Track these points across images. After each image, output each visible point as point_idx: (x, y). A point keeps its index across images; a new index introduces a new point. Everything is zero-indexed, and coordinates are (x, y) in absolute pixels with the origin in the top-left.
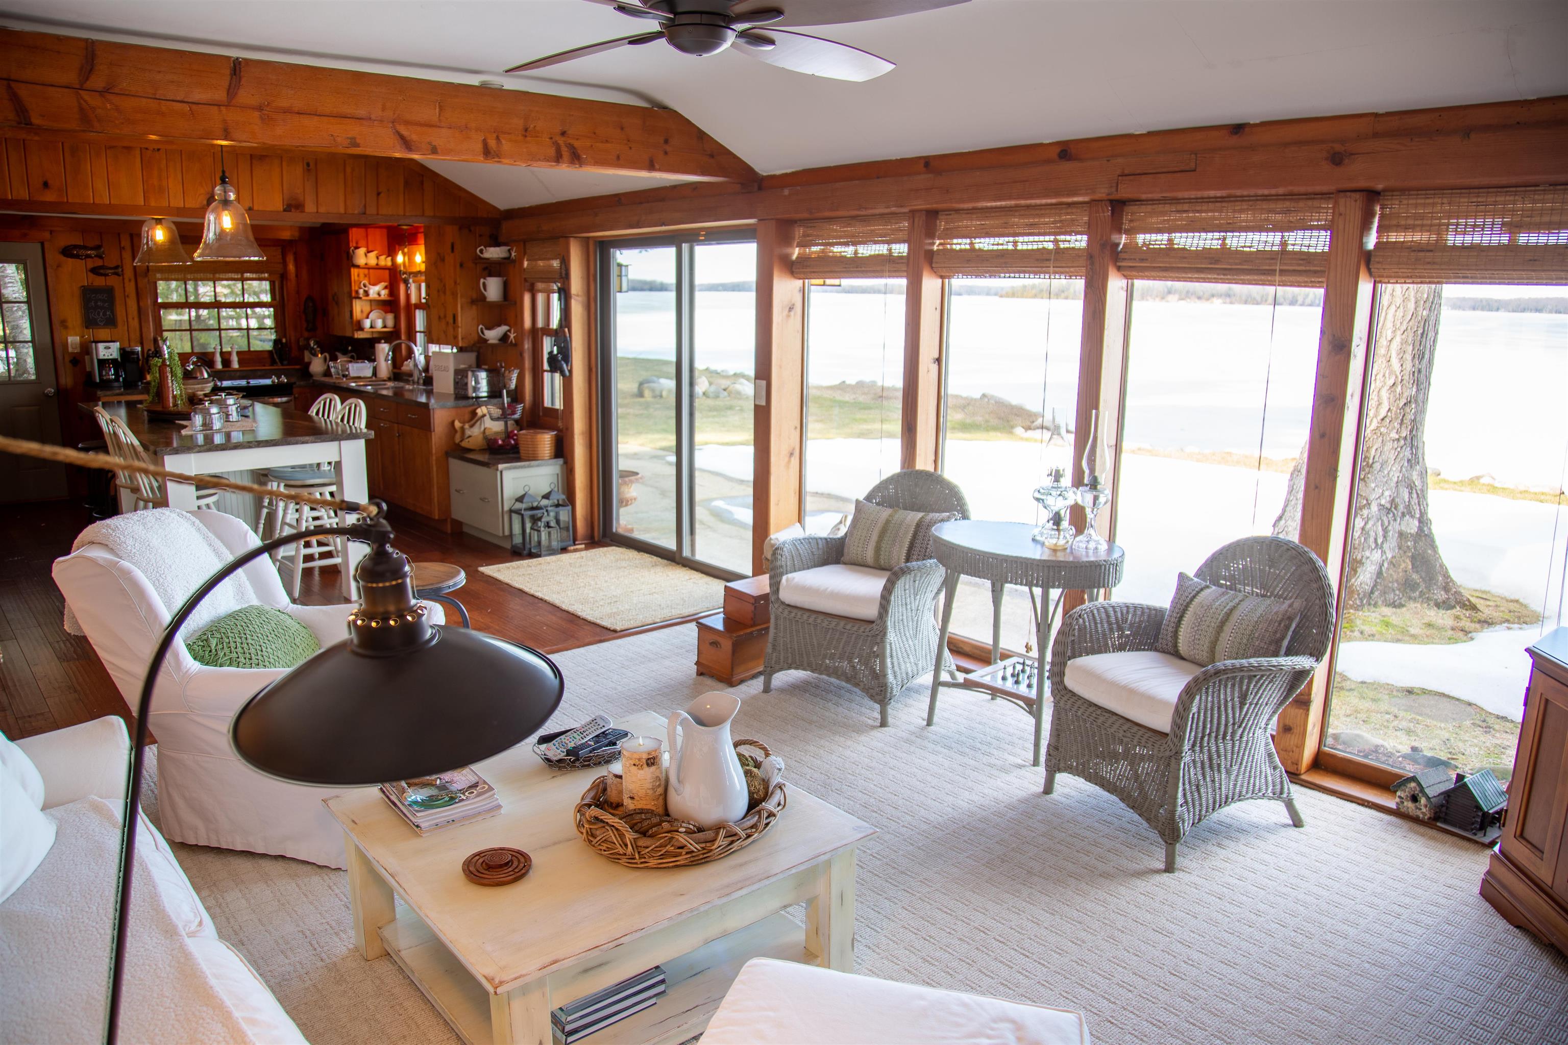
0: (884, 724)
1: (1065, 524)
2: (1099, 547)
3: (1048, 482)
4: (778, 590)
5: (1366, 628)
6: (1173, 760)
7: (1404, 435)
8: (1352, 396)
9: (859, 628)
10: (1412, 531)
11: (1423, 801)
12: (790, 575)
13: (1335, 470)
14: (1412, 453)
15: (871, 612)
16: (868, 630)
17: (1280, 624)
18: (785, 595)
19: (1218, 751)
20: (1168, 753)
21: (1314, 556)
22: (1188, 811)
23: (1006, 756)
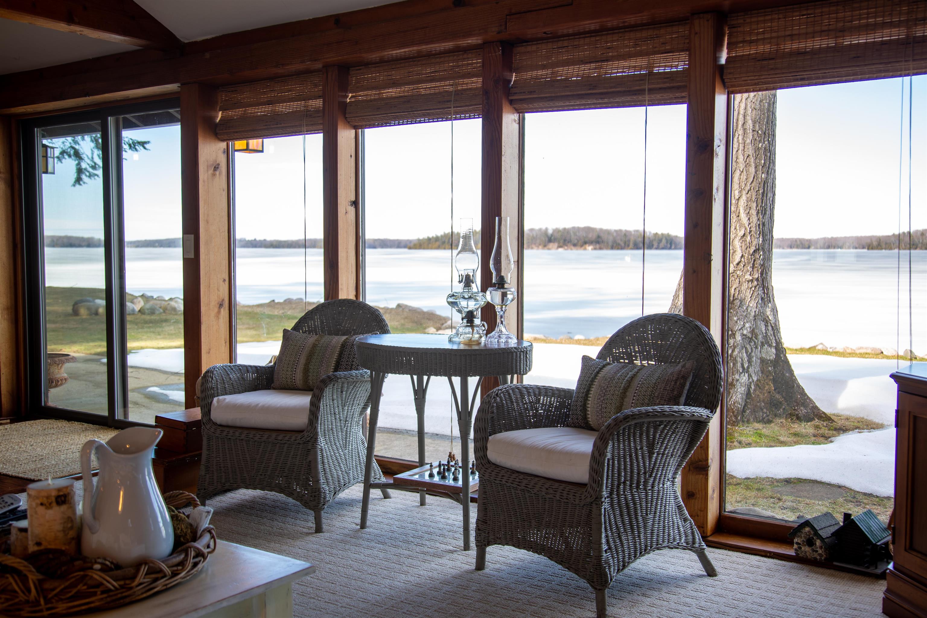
0: (319, 529)
1: (477, 321)
2: (510, 340)
3: (459, 288)
4: (209, 411)
5: (743, 439)
6: (594, 506)
7: (756, 276)
8: (717, 189)
9: (291, 438)
10: (771, 358)
11: (818, 543)
12: (221, 398)
13: (710, 255)
14: (764, 293)
15: (302, 420)
16: (299, 437)
17: (676, 383)
18: (217, 416)
19: (633, 499)
20: (589, 500)
21: (699, 324)
22: (613, 557)
23: (438, 545)
